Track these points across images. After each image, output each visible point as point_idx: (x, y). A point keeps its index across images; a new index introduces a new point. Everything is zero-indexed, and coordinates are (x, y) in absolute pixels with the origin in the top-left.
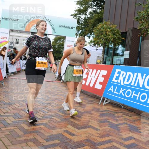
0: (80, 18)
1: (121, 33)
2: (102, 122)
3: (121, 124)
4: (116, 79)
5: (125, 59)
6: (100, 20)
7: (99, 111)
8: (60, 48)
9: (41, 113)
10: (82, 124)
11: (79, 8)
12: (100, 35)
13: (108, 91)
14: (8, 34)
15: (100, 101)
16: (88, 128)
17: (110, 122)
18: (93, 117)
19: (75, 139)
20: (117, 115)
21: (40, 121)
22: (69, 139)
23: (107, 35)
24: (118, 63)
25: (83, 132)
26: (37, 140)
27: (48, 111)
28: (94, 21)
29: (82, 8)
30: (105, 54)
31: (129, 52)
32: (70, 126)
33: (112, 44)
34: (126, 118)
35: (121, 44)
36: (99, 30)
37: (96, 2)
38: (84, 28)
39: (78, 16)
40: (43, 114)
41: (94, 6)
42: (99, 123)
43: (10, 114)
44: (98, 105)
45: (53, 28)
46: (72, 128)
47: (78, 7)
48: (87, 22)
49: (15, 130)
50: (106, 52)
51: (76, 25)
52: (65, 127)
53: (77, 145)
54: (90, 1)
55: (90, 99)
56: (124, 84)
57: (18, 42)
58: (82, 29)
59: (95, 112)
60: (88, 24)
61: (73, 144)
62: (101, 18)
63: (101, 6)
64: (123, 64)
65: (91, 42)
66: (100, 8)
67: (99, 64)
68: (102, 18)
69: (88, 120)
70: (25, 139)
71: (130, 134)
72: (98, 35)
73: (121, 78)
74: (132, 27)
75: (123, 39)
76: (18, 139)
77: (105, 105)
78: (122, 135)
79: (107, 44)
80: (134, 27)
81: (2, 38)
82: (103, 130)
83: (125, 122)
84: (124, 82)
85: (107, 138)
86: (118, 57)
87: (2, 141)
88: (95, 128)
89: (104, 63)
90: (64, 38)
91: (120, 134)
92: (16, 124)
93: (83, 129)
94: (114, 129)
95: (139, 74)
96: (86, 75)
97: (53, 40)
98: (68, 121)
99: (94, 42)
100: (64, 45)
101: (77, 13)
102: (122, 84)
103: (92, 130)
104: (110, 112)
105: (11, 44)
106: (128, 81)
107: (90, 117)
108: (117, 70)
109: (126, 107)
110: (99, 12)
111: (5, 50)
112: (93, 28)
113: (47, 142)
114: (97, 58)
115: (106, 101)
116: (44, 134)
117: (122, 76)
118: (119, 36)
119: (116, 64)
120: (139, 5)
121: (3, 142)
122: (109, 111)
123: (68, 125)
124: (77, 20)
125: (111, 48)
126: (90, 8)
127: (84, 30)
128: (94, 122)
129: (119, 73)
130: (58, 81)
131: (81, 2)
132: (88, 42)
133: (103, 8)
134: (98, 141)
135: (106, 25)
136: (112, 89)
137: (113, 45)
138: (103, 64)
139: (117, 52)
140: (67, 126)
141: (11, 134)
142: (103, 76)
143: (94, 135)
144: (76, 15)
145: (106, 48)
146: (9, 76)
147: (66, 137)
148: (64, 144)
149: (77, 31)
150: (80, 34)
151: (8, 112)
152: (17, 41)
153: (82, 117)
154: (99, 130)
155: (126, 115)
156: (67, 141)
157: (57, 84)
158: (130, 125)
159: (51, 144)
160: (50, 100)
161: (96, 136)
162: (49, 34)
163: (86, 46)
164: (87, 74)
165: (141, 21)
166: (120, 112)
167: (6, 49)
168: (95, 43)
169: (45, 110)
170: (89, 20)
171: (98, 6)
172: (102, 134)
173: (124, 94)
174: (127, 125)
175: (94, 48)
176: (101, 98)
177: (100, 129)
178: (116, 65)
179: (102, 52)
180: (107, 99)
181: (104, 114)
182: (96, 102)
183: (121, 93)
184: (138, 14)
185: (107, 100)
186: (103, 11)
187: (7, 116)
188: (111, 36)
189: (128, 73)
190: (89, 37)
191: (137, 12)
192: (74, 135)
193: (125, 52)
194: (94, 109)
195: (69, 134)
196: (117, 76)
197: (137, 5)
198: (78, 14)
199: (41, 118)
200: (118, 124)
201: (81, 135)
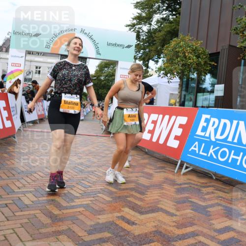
0: (141, 31)
1: (210, 54)
2: (180, 203)
3: (212, 206)
4: (202, 131)
5: (217, 98)
6: (174, 34)
7: (174, 184)
8: (109, 80)
9: (80, 187)
10: (147, 206)
11: (139, 14)
12: (175, 58)
13: (190, 150)
14: (24, 58)
15: (176, 167)
16: (157, 212)
17: (193, 202)
18: (165, 193)
19: (136, 230)
20: (204, 190)
21: (77, 200)
22: (126, 230)
23: (186, 57)
24: (206, 104)
25: (149, 218)
26: (74, 232)
27: (90, 184)
28: (164, 35)
29: (144, 15)
30: (184, 89)
31: (223, 85)
32: (127, 210)
33: (194, 73)
34: (221, 195)
35: (209, 73)
36: (173, 50)
37: (166, 3)
38: (148, 47)
39: (137, 27)
40: (83, 189)
41: (164, 9)
42: (175, 204)
43: (29, 190)
44: (174, 175)
45: (97, 48)
46: (130, 213)
47: (137, 12)
48: (152, 36)
49: (37, 215)
50: (185, 86)
51: (134, 42)
52: (120, 211)
53: (140, 241)
54: (157, 2)
55: (159, 164)
56: (216, 139)
57: (39, 71)
58: (144, 49)
59: (169, 186)
60: (155, 41)
61: (133, 239)
62: (176, 29)
63: (175, 9)
64: (213, 105)
65: (160, 69)
66: (174, 13)
67: (174, 106)
68: (178, 30)
69: (157, 199)
70: (54, 230)
71: (227, 222)
72: (171, 59)
73: (211, 129)
74: (228, 44)
75: (213, 65)
76: (43, 231)
77: (184, 174)
78: (214, 224)
79: (186, 73)
80: (232, 44)
81: (13, 65)
82: (182, 215)
83: (219, 202)
84: (215, 135)
85: (189, 230)
86: (204, 94)
87: (16, 234)
88: (169, 212)
89: (182, 104)
90: (114, 63)
91: (211, 221)
92: (39, 205)
93: (148, 213)
94: (200, 214)
95: (240, 122)
96: (153, 125)
97: (97, 67)
98: (125, 201)
99: (164, 69)
100: (115, 76)
101: (135, 21)
102: (213, 139)
103: (164, 215)
104: (193, 186)
105: (27, 75)
106: (222, 134)
107: (160, 193)
108: (204, 117)
109: (220, 177)
110: (172, 20)
111: (19, 85)
112: (163, 46)
113: (90, 236)
114: (170, 97)
115: (187, 168)
116: (85, 222)
117: (213, 126)
118: (207, 59)
119: (201, 105)
120: (239, 7)
121: (18, 236)
122: (191, 183)
123: (123, 207)
124: (136, 34)
125: (192, 79)
126: (157, 14)
127: (147, 50)
128: (167, 203)
129: (207, 121)
130: (105, 135)
131: (143, 3)
132: (155, 69)
133: (179, 14)
134: (173, 233)
135: (184, 42)
136: (195, 147)
137: (197, 74)
138: (180, 105)
139: (204, 86)
140: (122, 209)
141: (30, 222)
142: (181, 126)
143: (167, 223)
144: (133, 25)
145: (184, 80)
146: (26, 127)
147: (122, 228)
148: (118, 239)
149: (136, 52)
150: (142, 56)
151: (25, 187)
152: (38, 69)
153: (147, 194)
154: (176, 215)
155: (220, 191)
156: (122, 234)
157: (105, 140)
158: (226, 207)
159: (97, 239)
160: (94, 167)
161: (170, 226)
162: (90, 58)
163: (151, 76)
164: (155, 122)
165: (243, 33)
166: (210, 186)
167: (20, 83)
168: (166, 71)
169: (86, 183)
170: (155, 34)
171: (170, 9)
172: (181, 223)
173: (217, 156)
174: (222, 208)
175: (165, 79)
176: (178, 162)
177: (178, 213)
178: (202, 107)
179: (178, 86)
180: (187, 163)
181: (183, 189)
182: (170, 169)
183: (211, 154)
184: (237, 22)
185: (187, 165)
186: (179, 18)
187: (24, 193)
188: (193, 59)
189: (223, 121)
190: (157, 62)
191: (236, 19)
192: (133, 223)
193: (216, 86)
194: (167, 180)
195: (126, 222)
196: (203, 127)
197: (235, 8)
198: (137, 24)
199: (80, 195)
200: (206, 206)
201: (145, 224)
